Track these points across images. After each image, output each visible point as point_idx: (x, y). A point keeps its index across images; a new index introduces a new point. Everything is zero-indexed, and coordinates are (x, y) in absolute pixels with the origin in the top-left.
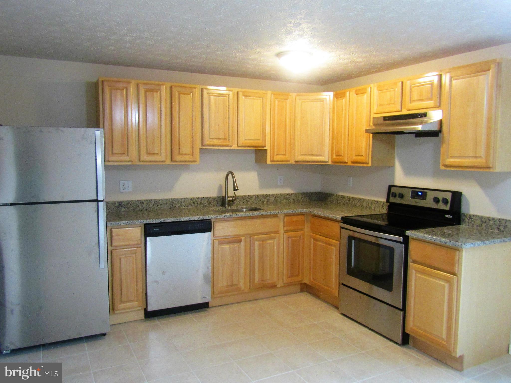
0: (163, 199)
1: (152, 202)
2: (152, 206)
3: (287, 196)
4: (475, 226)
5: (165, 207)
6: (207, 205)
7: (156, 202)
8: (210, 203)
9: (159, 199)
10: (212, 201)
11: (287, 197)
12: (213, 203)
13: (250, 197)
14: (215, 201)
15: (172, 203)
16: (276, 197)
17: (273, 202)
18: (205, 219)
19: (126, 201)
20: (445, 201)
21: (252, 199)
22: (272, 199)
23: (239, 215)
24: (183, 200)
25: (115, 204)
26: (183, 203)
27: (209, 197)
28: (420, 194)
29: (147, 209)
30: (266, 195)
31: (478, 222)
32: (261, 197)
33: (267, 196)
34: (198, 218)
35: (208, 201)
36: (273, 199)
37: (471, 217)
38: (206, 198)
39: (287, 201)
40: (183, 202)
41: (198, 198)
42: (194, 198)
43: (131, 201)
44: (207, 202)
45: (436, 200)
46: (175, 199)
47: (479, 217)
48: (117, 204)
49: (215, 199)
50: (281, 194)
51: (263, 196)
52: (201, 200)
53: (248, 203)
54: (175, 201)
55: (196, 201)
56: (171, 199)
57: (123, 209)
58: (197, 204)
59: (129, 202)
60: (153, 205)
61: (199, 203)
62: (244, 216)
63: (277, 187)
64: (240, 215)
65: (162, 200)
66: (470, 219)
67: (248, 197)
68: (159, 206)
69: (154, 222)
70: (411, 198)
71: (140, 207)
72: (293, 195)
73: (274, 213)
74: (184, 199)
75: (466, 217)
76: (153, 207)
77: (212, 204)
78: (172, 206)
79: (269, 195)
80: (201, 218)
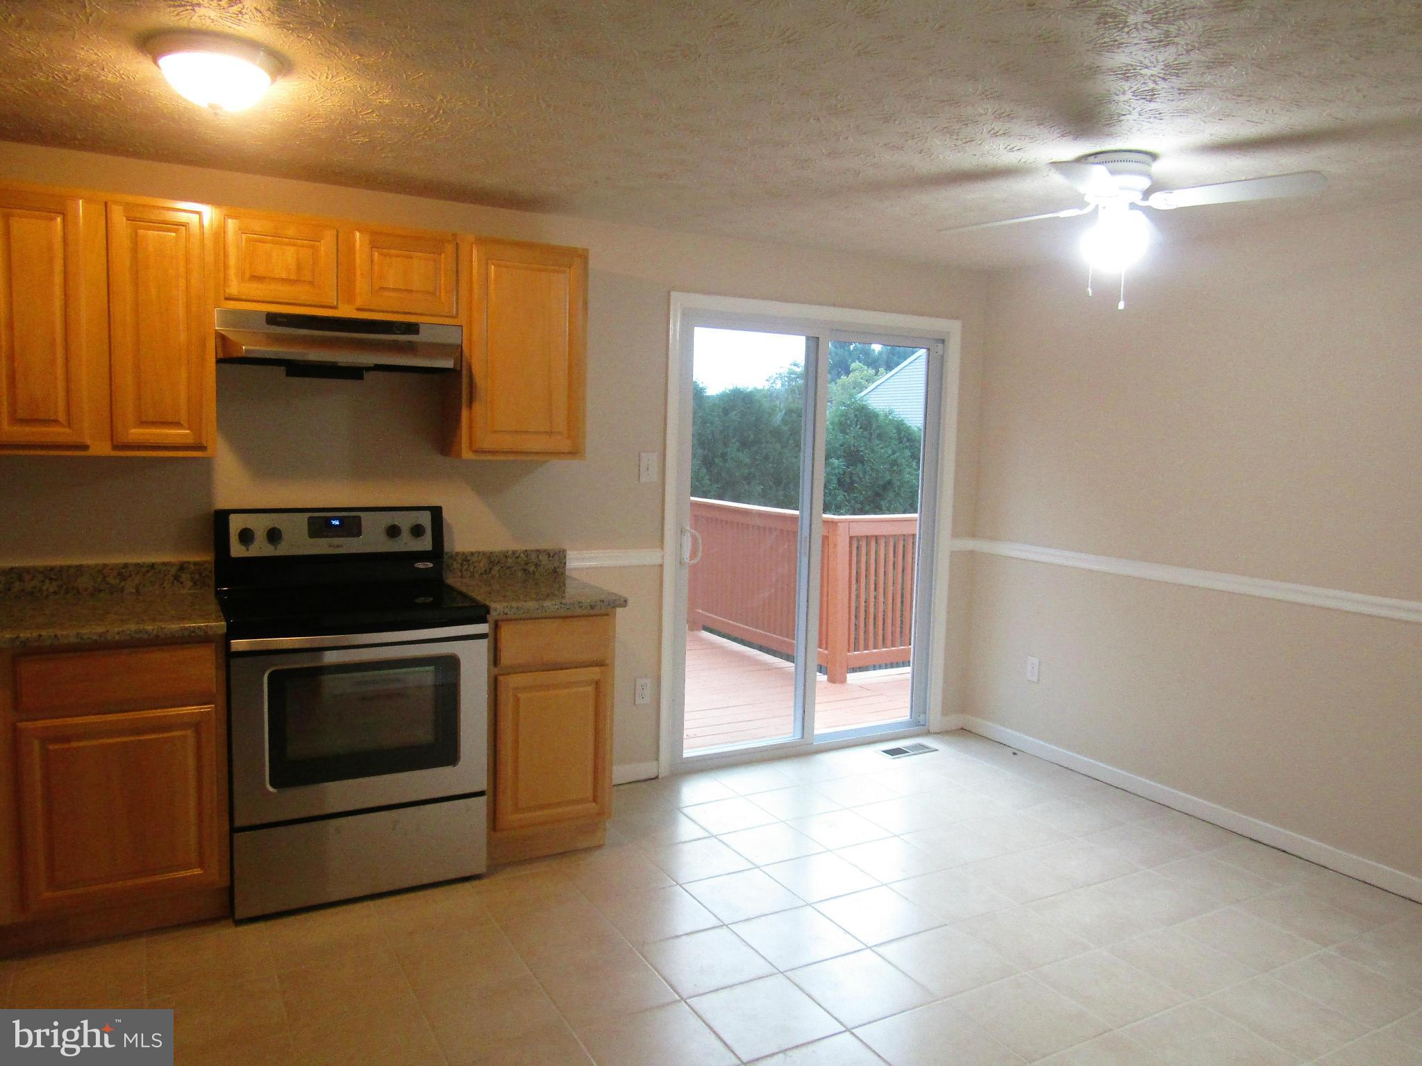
4: (477, 576)
20: (417, 531)
28: (336, 523)
31: (482, 564)
37: (466, 557)
45: (393, 531)
47: (484, 554)
66: (465, 563)
70: (311, 536)
75: (456, 560)
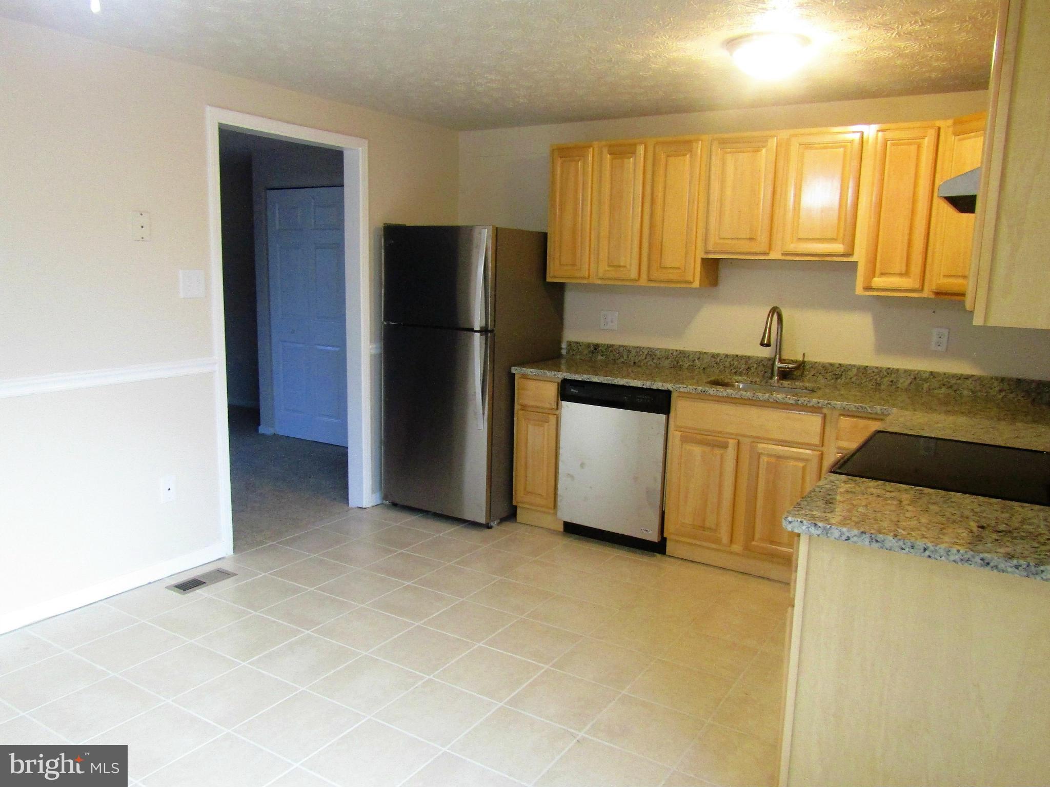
0: (663, 349)
1: (644, 351)
2: (644, 358)
3: (953, 381)
5: (666, 363)
6: (744, 372)
7: (651, 354)
8: (749, 368)
9: (656, 348)
10: (755, 366)
11: (951, 383)
12: (756, 368)
13: (844, 368)
14: (762, 367)
15: (677, 359)
16: (916, 378)
17: (907, 390)
18: (654, 387)
19: (605, 344)
21: (848, 373)
22: (904, 382)
23: (724, 392)
24: (698, 354)
25: (590, 347)
26: (697, 361)
27: (749, 357)
29: (634, 363)
30: (889, 369)
32: (874, 372)
33: (890, 371)
34: (643, 385)
35: (745, 364)
36: (909, 381)
38: (743, 357)
39: (950, 391)
40: (696, 359)
41: (727, 356)
42: (718, 355)
43: (612, 346)
44: (743, 366)
46: (682, 351)
48: (592, 348)
49: (762, 360)
50: (932, 373)
51: (879, 370)
52: (733, 360)
53: (839, 380)
54: (683, 354)
55: (722, 361)
56: (677, 351)
57: (600, 357)
58: (724, 367)
59: (609, 347)
60: (646, 358)
61: (727, 364)
62: (733, 396)
63: (925, 352)
64: (725, 394)
65: (661, 350)
67: (838, 368)
68: (655, 361)
69: (573, 379)
71: (625, 357)
72: (970, 380)
73: (806, 402)
74: (700, 353)
76: (645, 361)
77: (753, 370)
78: (677, 363)
79: (898, 370)
80: (647, 384)
